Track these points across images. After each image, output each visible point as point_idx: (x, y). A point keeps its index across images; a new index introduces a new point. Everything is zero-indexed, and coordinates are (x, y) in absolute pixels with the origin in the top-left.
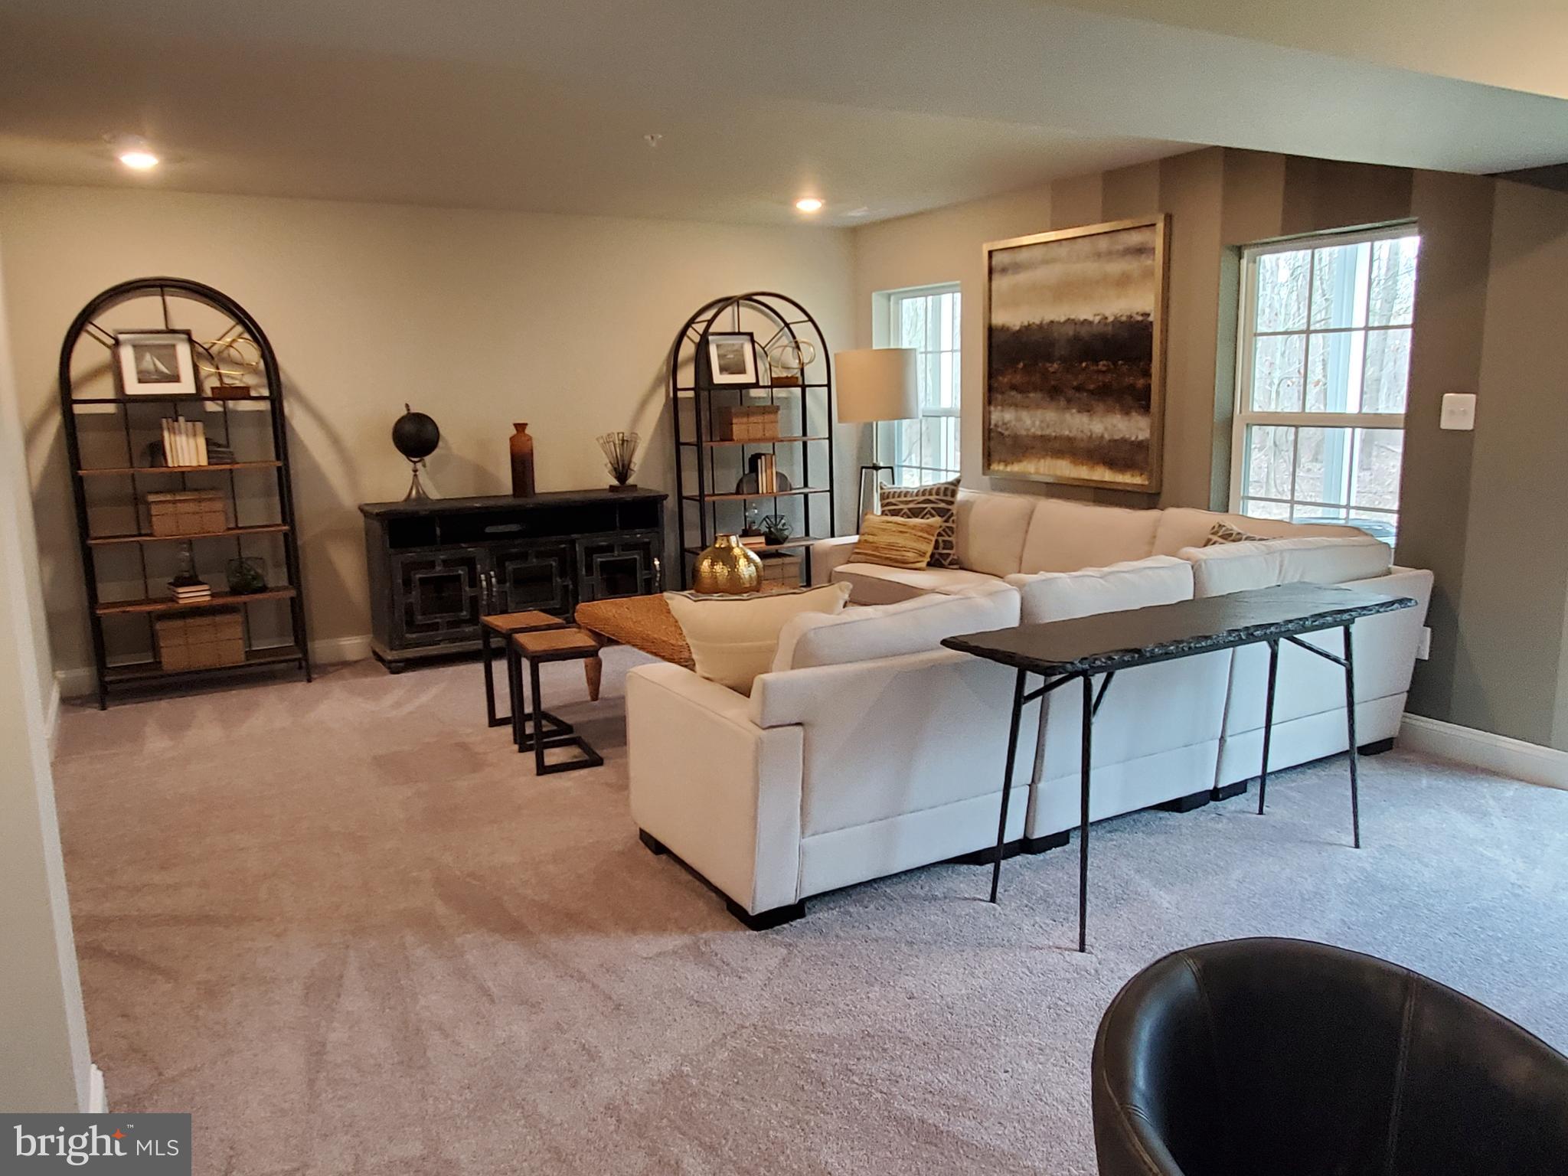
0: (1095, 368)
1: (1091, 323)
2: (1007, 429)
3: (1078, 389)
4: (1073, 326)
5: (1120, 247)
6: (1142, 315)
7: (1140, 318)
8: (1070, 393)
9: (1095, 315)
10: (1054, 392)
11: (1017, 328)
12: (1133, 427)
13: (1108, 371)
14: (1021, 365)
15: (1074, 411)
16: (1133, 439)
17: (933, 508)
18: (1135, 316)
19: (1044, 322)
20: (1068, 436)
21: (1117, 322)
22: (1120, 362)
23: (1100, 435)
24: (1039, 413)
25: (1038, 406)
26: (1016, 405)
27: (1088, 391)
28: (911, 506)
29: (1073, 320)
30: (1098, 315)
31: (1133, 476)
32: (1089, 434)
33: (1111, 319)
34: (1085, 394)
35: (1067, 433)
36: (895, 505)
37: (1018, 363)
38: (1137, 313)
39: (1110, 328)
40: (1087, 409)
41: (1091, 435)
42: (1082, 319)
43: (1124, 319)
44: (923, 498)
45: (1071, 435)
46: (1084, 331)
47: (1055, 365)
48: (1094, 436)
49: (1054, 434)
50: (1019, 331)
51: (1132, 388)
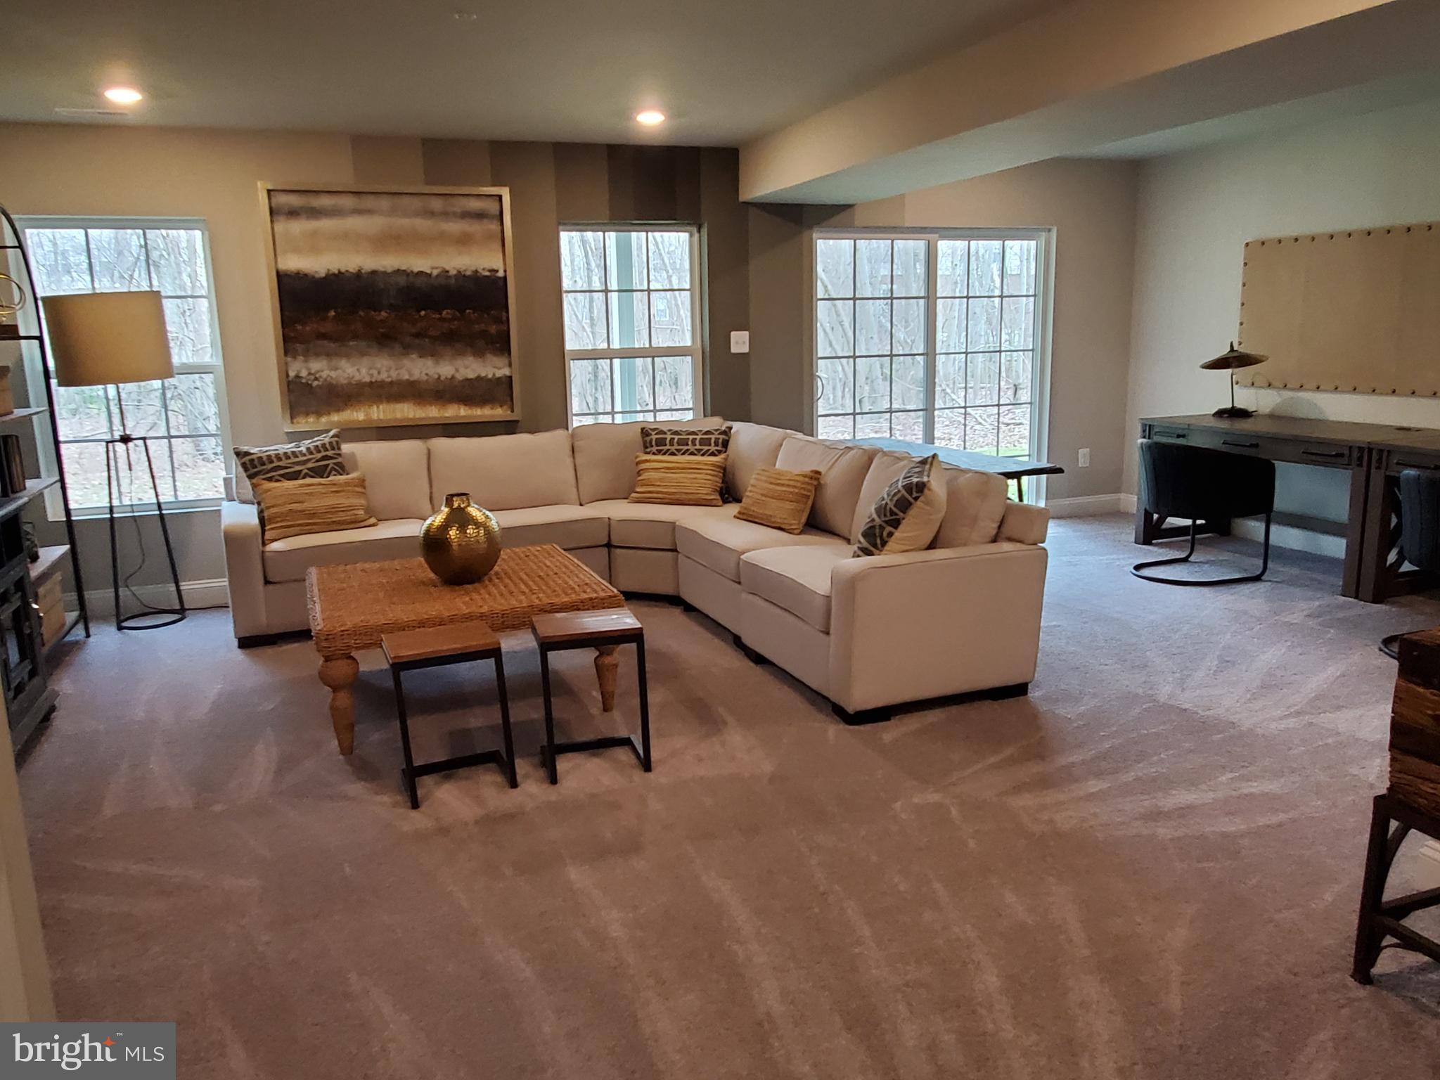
0: (438, 316)
1: (430, 275)
2: (316, 379)
3: (417, 335)
4: (405, 278)
5: (458, 210)
6: (490, 271)
7: (487, 274)
8: (408, 339)
9: (433, 268)
10: (386, 339)
11: (323, 275)
12: (491, 368)
13: (454, 319)
14: (332, 313)
15: (414, 356)
16: (490, 376)
17: (335, 464)
18: (480, 271)
19: (363, 271)
20: (408, 380)
21: (460, 275)
22: (468, 311)
23: (449, 377)
24: (366, 361)
25: (363, 354)
26: (329, 355)
27: (430, 337)
28: (310, 465)
29: (404, 271)
30: (437, 268)
31: (492, 409)
32: (436, 376)
33: (453, 272)
34: (427, 340)
35: (407, 377)
36: (286, 468)
37: (327, 310)
38: (484, 269)
39: (453, 281)
40: (434, 354)
41: (439, 378)
42: (416, 270)
43: (468, 273)
44: (319, 456)
45: (412, 379)
46: (419, 282)
47: (384, 314)
48: (442, 378)
49: (389, 380)
50: (325, 278)
51: (484, 334)
